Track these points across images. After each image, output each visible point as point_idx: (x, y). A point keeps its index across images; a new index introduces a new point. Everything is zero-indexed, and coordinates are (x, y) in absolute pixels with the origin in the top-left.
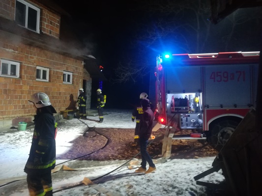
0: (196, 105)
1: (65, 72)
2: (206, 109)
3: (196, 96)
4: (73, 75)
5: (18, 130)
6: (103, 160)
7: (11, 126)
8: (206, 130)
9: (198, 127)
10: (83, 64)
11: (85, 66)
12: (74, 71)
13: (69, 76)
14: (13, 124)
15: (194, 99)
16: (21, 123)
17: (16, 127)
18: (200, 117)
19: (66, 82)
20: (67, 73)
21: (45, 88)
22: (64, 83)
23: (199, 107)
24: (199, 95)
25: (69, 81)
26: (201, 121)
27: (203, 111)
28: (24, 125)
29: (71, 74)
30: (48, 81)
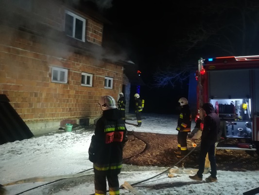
0: (244, 112)
1: (106, 78)
2: (256, 117)
3: (244, 102)
4: (114, 80)
5: (65, 131)
6: (142, 165)
7: (59, 127)
8: (255, 140)
9: (245, 136)
10: (123, 69)
11: (124, 72)
12: (114, 76)
13: (110, 81)
14: (61, 125)
15: (242, 106)
16: (68, 125)
17: (64, 128)
18: (248, 126)
19: (107, 87)
20: (108, 79)
21: (89, 92)
22: (105, 87)
23: (247, 114)
24: (248, 102)
25: (109, 86)
26: (249, 130)
27: (252, 119)
28: (70, 127)
29: (112, 79)
30: (91, 86)
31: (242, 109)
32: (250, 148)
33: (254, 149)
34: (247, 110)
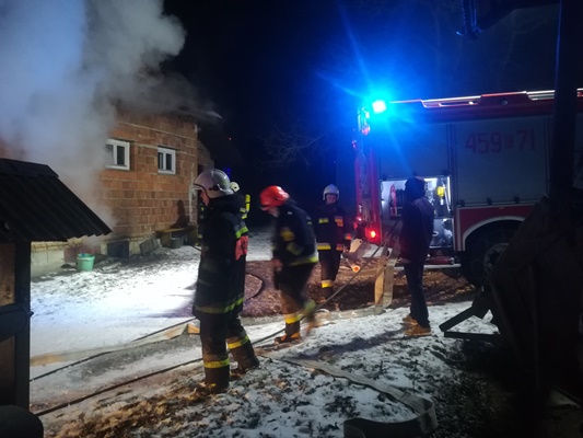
0: (439, 203)
1: (160, 150)
2: (458, 209)
3: (439, 184)
4: (177, 155)
5: (79, 270)
7: (63, 263)
8: (459, 249)
9: (444, 244)
10: (196, 130)
11: (200, 137)
12: (179, 145)
13: (169, 156)
14: (66, 259)
15: (435, 191)
16: (83, 256)
17: (73, 264)
18: (447, 225)
19: (164, 171)
20: (165, 151)
21: (124, 183)
22: (160, 171)
23: (445, 205)
24: (445, 183)
25: (169, 167)
26: (449, 233)
27: (453, 214)
28: (89, 260)
29: (173, 153)
30: (128, 168)
31: (437, 198)
32: (450, 263)
33: (458, 265)
34: (444, 198)
